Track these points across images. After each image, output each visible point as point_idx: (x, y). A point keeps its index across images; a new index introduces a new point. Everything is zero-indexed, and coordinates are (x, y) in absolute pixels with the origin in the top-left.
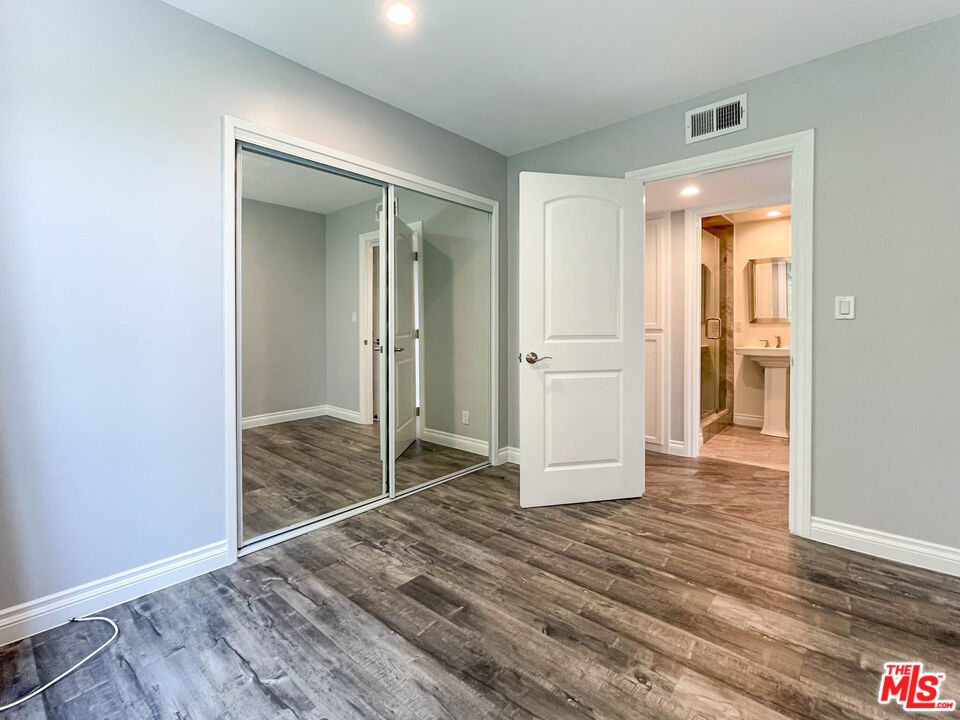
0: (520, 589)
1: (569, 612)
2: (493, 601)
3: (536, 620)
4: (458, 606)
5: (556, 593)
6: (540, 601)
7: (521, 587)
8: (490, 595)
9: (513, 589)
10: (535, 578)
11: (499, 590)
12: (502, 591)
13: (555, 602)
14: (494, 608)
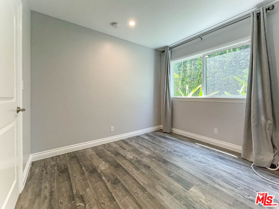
0: (153, 179)
1: (142, 171)
2: (161, 176)
3: (151, 170)
4: (172, 176)
5: (143, 176)
6: (148, 175)
7: (152, 180)
8: (162, 178)
9: (155, 179)
10: (147, 183)
11: (160, 180)
12: (159, 179)
13: (144, 174)
14: (162, 174)
